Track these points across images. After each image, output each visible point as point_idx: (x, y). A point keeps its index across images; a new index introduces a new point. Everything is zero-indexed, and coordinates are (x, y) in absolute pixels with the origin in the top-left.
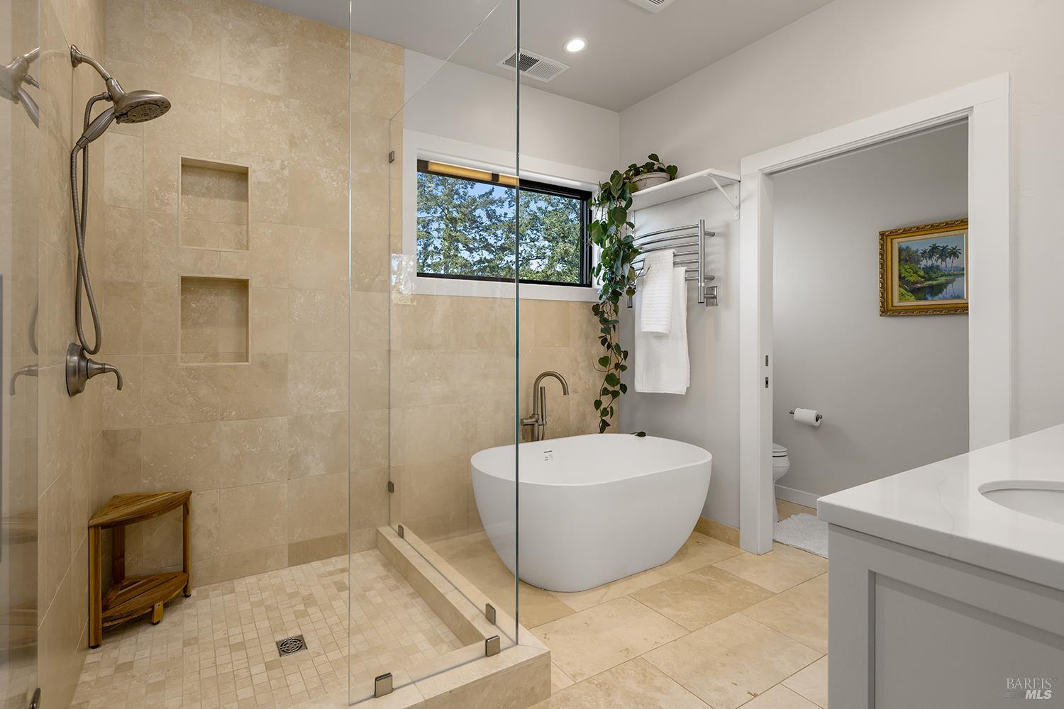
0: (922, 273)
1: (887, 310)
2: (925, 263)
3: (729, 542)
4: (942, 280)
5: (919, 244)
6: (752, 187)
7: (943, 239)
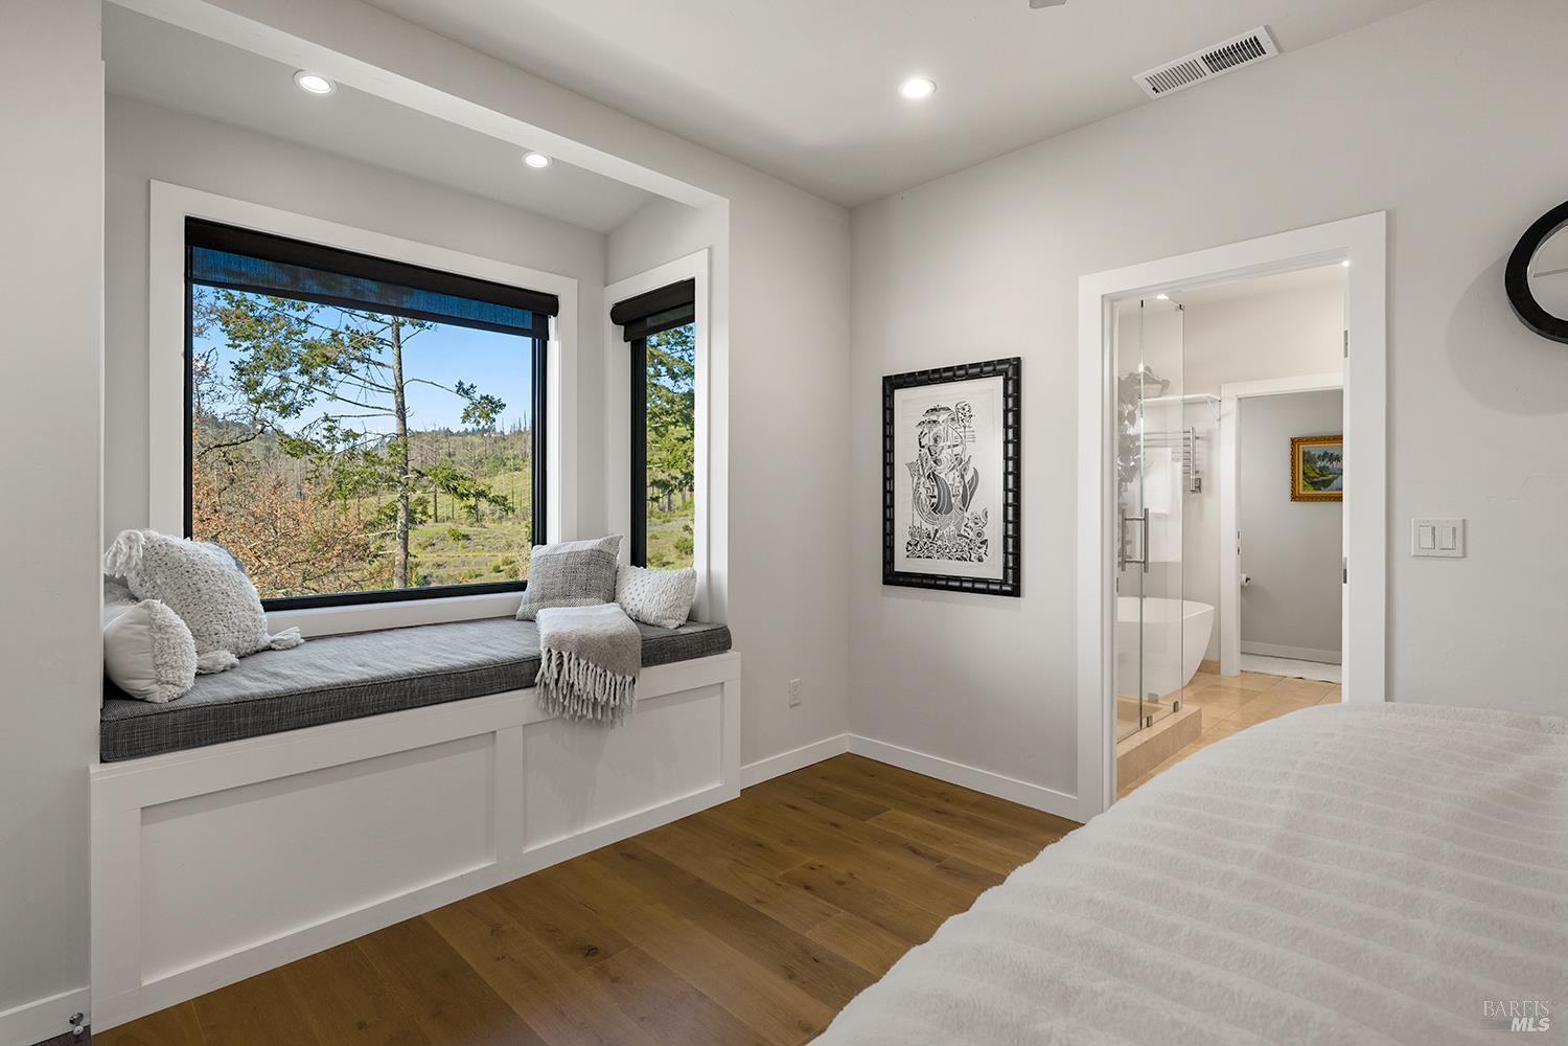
0: (1317, 471)
1: (1295, 497)
2: (1320, 464)
3: (1212, 673)
4: (1331, 476)
5: (1316, 450)
6: (1230, 407)
7: (1331, 448)
